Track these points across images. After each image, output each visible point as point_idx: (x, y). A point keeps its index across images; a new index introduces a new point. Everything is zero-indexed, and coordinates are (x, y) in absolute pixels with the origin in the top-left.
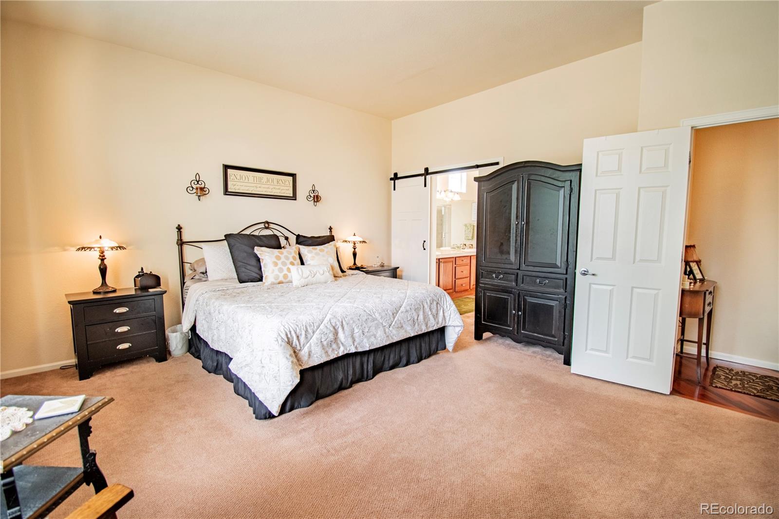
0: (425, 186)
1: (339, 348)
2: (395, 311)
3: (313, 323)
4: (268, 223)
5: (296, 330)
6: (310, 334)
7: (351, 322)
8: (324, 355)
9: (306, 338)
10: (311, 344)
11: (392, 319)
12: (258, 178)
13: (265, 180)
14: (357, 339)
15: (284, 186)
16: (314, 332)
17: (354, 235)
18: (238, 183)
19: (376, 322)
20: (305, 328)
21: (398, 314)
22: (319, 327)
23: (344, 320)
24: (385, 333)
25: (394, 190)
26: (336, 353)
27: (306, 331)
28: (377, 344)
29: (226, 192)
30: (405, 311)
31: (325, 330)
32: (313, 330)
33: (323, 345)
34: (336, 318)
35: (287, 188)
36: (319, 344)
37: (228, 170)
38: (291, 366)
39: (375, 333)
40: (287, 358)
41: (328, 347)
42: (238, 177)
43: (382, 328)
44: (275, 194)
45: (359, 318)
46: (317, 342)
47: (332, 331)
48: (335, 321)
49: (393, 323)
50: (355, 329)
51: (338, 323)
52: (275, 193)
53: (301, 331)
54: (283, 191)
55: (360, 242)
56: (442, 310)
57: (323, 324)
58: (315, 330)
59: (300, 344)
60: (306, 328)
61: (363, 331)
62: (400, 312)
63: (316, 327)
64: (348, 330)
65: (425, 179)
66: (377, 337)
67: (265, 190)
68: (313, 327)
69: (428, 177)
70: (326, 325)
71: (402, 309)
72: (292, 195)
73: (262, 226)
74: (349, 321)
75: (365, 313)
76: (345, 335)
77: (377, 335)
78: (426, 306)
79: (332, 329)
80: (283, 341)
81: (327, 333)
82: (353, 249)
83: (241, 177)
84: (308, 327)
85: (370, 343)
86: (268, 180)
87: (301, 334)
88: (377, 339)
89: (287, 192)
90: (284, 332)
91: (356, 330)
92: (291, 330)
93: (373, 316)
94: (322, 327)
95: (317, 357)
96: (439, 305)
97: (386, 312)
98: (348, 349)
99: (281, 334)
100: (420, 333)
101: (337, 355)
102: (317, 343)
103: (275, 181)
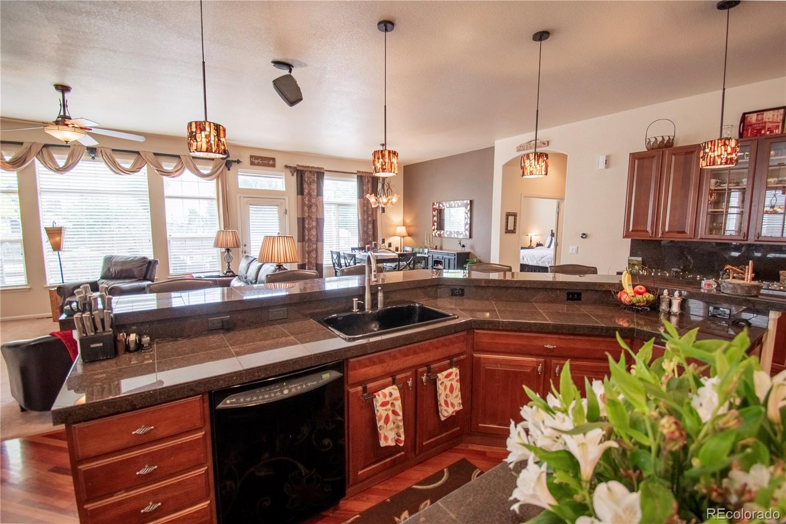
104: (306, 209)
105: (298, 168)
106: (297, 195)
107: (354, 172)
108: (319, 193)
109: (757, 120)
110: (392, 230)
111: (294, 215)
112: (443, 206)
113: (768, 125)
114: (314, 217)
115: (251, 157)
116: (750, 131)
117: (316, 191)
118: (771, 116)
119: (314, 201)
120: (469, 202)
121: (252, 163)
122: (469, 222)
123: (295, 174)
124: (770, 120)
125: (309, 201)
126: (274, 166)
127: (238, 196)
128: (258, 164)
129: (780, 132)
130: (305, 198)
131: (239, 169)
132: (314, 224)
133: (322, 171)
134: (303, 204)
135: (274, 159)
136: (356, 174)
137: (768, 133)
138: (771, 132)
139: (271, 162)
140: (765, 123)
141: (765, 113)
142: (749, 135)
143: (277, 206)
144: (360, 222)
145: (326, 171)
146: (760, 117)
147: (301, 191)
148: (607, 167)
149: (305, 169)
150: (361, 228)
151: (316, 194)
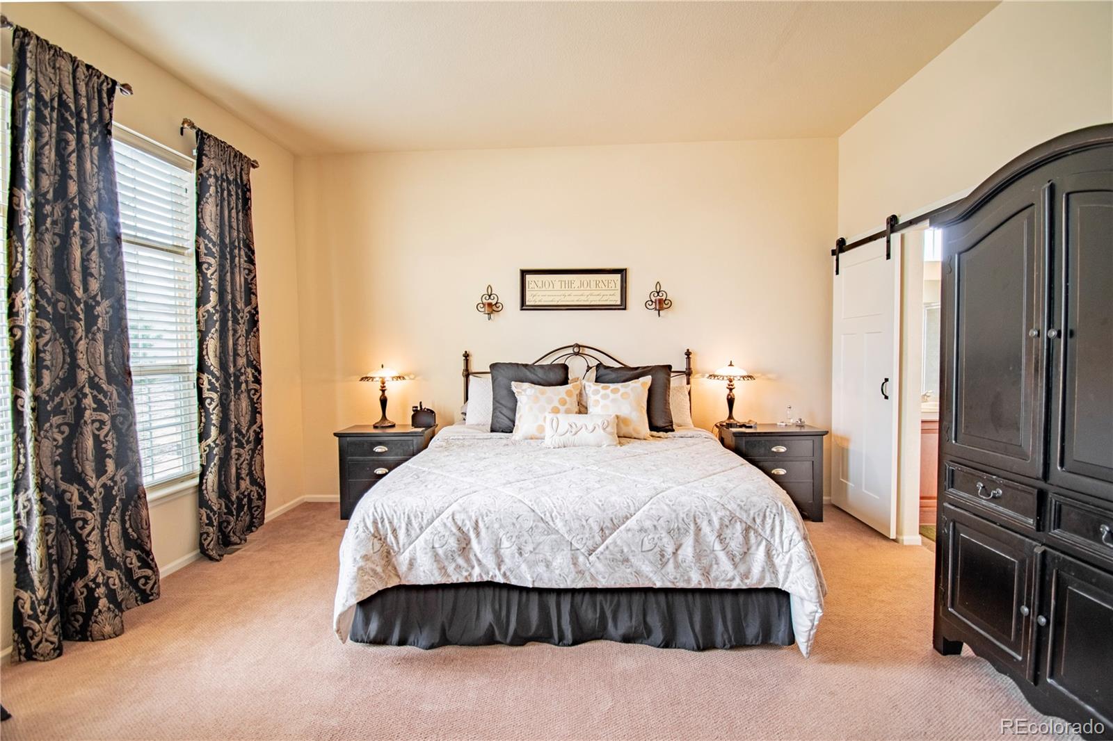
0: (888, 256)
1: (473, 567)
2: (608, 524)
3: (422, 514)
4: (579, 346)
5: (393, 518)
6: (415, 530)
7: (496, 526)
8: (436, 572)
9: (408, 535)
10: (415, 547)
11: (598, 539)
12: (567, 282)
13: (577, 284)
14: (507, 560)
15: (608, 289)
16: (421, 529)
17: (731, 365)
18: (539, 293)
19: (553, 536)
20: (406, 519)
21: (618, 531)
22: (433, 521)
23: (480, 519)
24: (575, 564)
25: (837, 273)
26: (465, 574)
27: (409, 523)
28: (550, 580)
29: (523, 306)
30: (637, 528)
31: (441, 529)
32: (420, 524)
33: (436, 555)
34: (467, 512)
35: (612, 292)
36: (428, 550)
37: (527, 276)
38: (354, 574)
39: (550, 558)
40: (355, 559)
41: (447, 559)
42: (540, 284)
43: (567, 552)
44: (592, 303)
45: (515, 521)
46: (426, 546)
47: (454, 534)
48: (462, 517)
49: (601, 549)
50: (504, 540)
51: (467, 522)
52: (591, 301)
53: (400, 523)
54: (605, 298)
55: (743, 377)
56: (762, 548)
57: (439, 519)
58: (424, 526)
59: (398, 543)
60: (409, 518)
61: (520, 549)
62: (622, 527)
63: (425, 521)
64: (487, 538)
65: (888, 242)
66: (552, 568)
67: (576, 298)
68: (420, 519)
69: (896, 237)
70: (445, 521)
71: (631, 523)
72: (619, 303)
73: (570, 351)
74: (492, 523)
75: (532, 514)
76: (482, 547)
77: (554, 564)
78: (706, 529)
79: (455, 530)
80: (364, 532)
81: (444, 536)
82: (728, 391)
83: (544, 284)
84: (413, 518)
85: (535, 576)
86: (582, 284)
87: (400, 527)
88: (552, 572)
89: (612, 298)
90: (371, 517)
91: (505, 544)
92: (385, 517)
93: (551, 523)
94: (436, 523)
95: (424, 571)
96: (752, 534)
97: (584, 523)
98: (491, 574)
99: (367, 520)
100: (681, 585)
101: (466, 578)
102: (425, 549)
103: (593, 284)
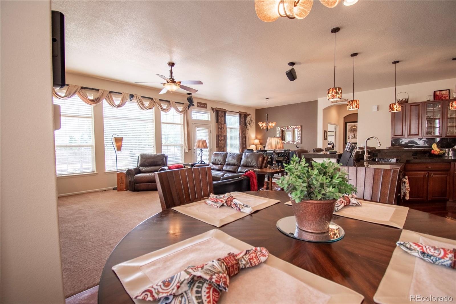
104: (220, 130)
105: (217, 109)
106: (216, 123)
107: (237, 112)
108: (225, 122)
109: (439, 94)
110: (252, 142)
111: (214, 133)
112: (284, 129)
113: (444, 96)
114: (223, 134)
115: (198, 103)
116: (437, 97)
117: (223, 121)
118: (444, 93)
119: (222, 126)
120: (300, 126)
121: (198, 106)
122: (300, 136)
123: (215, 112)
124: (444, 94)
125: (221, 126)
126: (206, 108)
127: (192, 123)
128: (200, 107)
129: (448, 99)
130: (219, 125)
131: (193, 109)
132: (223, 138)
133: (226, 111)
134: (218, 128)
135: (206, 104)
136: (238, 113)
137: (444, 98)
138: (445, 98)
139: (205, 106)
140: (443, 95)
141: (442, 91)
142: (437, 99)
143: (208, 128)
144: (241, 137)
145: (228, 111)
146: (440, 93)
147: (217, 121)
148: (378, 110)
149: (220, 110)
150: (241, 140)
151: (223, 122)
